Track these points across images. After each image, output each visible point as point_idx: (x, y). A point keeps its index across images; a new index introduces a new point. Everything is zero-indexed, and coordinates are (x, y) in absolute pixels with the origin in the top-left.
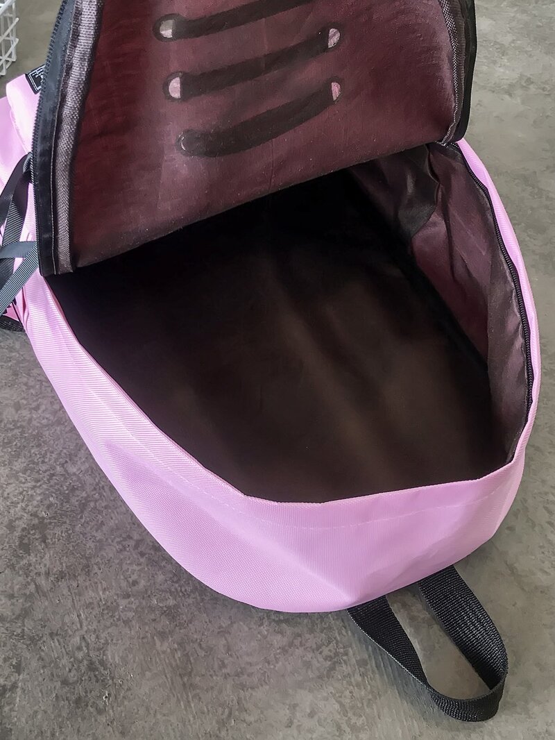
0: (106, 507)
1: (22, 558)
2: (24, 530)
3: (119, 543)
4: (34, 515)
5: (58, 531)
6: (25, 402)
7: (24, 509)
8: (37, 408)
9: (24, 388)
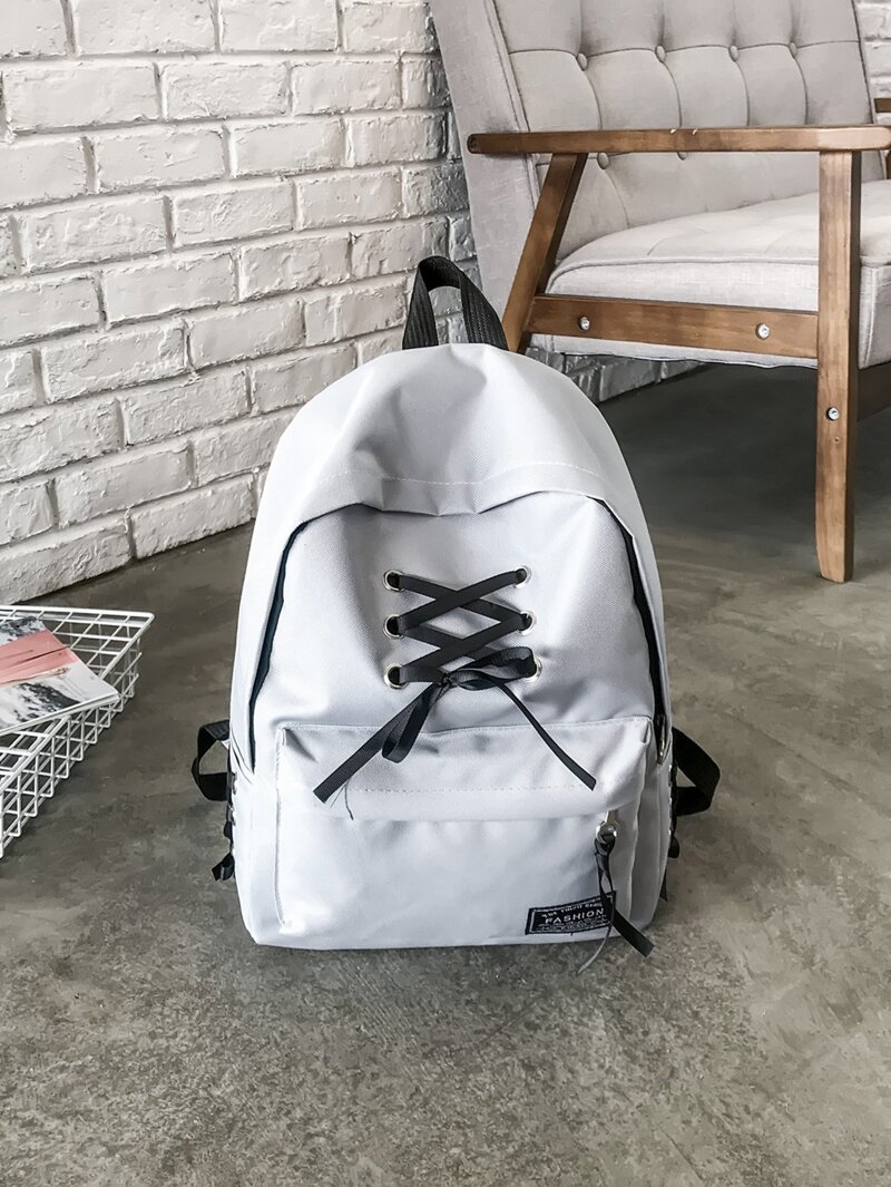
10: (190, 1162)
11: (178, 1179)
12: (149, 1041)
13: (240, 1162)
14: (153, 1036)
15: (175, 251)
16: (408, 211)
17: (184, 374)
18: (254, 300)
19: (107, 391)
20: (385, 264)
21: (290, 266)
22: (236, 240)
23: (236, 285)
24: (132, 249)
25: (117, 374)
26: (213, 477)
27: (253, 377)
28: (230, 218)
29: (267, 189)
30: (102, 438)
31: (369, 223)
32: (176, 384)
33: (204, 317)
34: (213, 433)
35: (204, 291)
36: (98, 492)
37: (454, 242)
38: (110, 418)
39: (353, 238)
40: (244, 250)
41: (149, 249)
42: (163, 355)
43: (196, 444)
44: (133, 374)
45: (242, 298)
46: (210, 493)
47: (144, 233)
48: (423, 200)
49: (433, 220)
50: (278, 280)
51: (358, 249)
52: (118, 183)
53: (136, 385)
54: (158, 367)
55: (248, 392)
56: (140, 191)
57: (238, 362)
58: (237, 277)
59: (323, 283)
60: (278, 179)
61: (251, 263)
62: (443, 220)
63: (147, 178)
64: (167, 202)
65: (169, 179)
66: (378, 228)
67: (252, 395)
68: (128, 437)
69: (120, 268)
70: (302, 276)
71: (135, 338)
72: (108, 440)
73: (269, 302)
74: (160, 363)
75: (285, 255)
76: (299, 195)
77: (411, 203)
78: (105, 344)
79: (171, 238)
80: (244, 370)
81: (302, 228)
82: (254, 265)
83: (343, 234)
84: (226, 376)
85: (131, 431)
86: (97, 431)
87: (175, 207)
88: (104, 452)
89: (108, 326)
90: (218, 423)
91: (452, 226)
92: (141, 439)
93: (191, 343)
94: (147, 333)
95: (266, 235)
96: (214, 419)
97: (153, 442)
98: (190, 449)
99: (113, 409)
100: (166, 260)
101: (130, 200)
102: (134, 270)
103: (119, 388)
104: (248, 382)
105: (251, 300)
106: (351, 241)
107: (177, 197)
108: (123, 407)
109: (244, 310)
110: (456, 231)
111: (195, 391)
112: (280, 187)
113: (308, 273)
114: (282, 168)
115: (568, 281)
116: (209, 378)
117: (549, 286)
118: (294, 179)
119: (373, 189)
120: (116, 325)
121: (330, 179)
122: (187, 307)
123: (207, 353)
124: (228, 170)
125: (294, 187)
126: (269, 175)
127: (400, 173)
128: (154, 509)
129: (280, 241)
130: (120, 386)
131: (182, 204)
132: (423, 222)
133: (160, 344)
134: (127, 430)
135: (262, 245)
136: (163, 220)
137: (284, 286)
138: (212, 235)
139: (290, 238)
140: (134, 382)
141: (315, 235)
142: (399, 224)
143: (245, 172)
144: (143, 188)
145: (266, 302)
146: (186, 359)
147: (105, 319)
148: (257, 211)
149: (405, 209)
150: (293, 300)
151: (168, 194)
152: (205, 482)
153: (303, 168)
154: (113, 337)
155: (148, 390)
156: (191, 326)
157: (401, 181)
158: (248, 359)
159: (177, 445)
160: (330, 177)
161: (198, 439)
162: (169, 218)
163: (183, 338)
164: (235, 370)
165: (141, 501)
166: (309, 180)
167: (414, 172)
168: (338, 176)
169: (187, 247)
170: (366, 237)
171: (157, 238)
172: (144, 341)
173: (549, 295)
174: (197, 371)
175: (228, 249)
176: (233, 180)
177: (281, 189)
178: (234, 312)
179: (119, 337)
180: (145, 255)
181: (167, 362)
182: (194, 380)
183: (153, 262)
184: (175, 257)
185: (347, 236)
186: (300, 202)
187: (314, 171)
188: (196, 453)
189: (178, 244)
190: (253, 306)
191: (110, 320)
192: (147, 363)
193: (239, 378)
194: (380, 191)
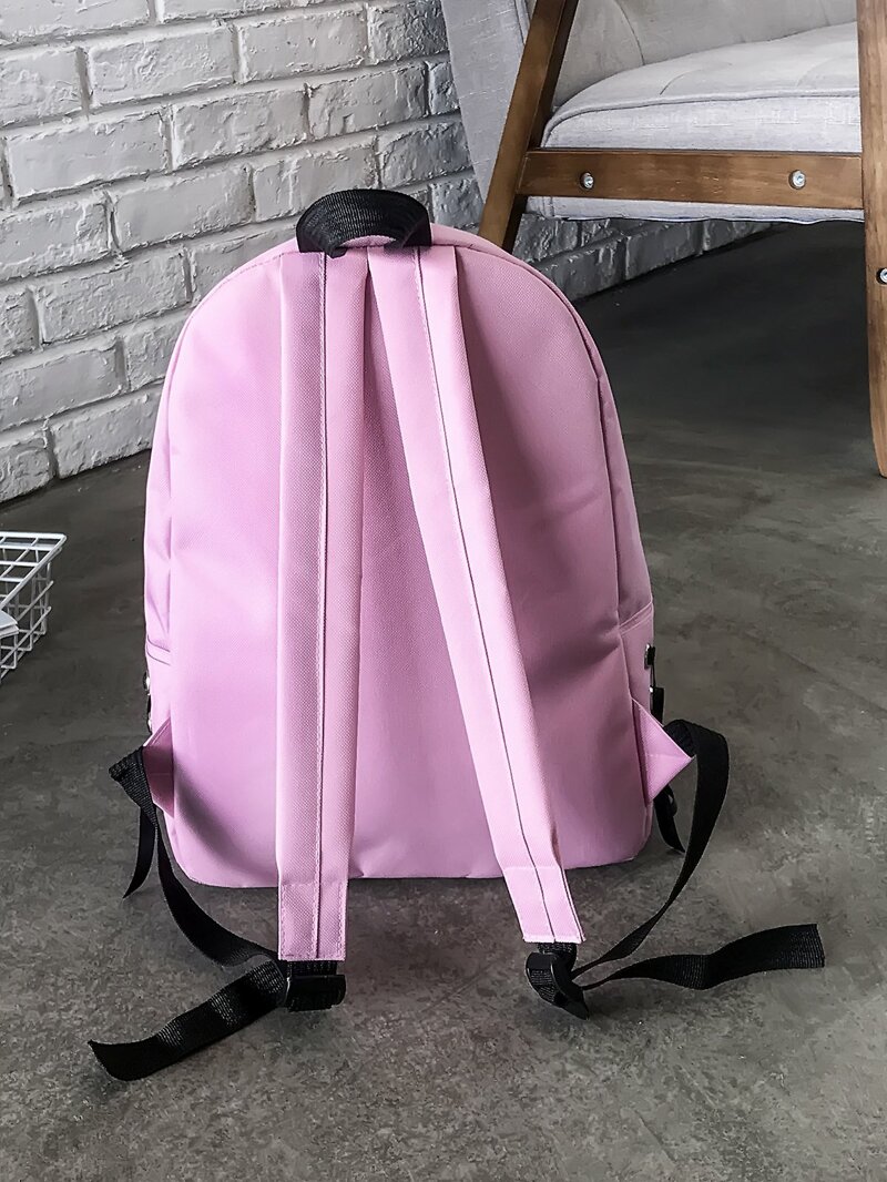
0: (153, 1107)
1: (49, 1165)
2: (49, 1136)
3: (168, 1142)
4: (65, 1119)
5: (93, 1134)
6: (53, 1004)
7: (50, 1115)
8: (68, 1009)
9: (51, 989)
10: (76, 1146)
11: (61, 1164)
12: (38, 1015)
13: (134, 1145)
14: (43, 1009)
15: (93, 112)
16: (376, 56)
17: (109, 258)
18: (189, 169)
19: (15, 280)
20: (351, 121)
21: (234, 128)
22: (165, 97)
23: (168, 151)
24: (40, 111)
25: (27, 260)
26: (148, 379)
27: (192, 259)
28: (157, 71)
29: (202, 35)
30: (12, 335)
31: (329, 71)
32: (99, 270)
33: (131, 190)
34: (147, 327)
35: (131, 157)
36: (10, 399)
37: (435, 92)
38: (21, 312)
39: (310, 91)
40: (176, 108)
41: (60, 110)
42: (82, 235)
43: (126, 341)
44: (47, 258)
45: (175, 166)
46: (145, 398)
47: (54, 91)
48: (394, 42)
49: (408, 66)
50: (219, 143)
51: (316, 104)
52: (21, 33)
53: (51, 272)
54: (76, 250)
55: (188, 277)
56: (47, 42)
57: (173, 242)
58: (169, 139)
59: (274, 145)
60: (214, 23)
61: (185, 124)
62: (419, 65)
63: (55, 26)
64: (81, 53)
65: (83, 27)
66: (338, 78)
67: (192, 280)
68: (43, 333)
69: (26, 134)
70: (248, 137)
71: (47, 216)
72: (19, 338)
73: (209, 169)
74: (79, 245)
75: (226, 114)
76: (241, 42)
77: (379, 47)
78: (11, 224)
79: (87, 97)
80: (181, 251)
81: (246, 80)
82: (189, 126)
83: (297, 86)
84: (159, 259)
85: (47, 328)
86: (6, 326)
87: (91, 60)
88: (15, 352)
89: (15, 203)
90: (152, 316)
91: (432, 73)
92: (59, 336)
93: (116, 221)
94: (62, 210)
95: (201, 90)
96: (146, 310)
97: (74, 338)
98: (118, 347)
99: (24, 300)
100: (82, 123)
101: (37, 54)
102: (42, 136)
103: (31, 275)
104: (187, 264)
105: (186, 168)
106: (307, 94)
107: (93, 48)
108: (37, 298)
109: (179, 180)
110: (437, 78)
111: (123, 278)
112: (216, 33)
113: (255, 134)
114: (218, 10)
115: (569, 130)
116: (138, 263)
117: (545, 138)
118: (235, 23)
119: (332, 32)
120: (24, 202)
121: (279, 21)
122: (109, 178)
123: (135, 231)
124: (154, 14)
125: (234, 32)
126: (203, 19)
127: (365, 10)
128: (78, 419)
129: (220, 96)
130: (32, 274)
131: (99, 56)
132: (395, 69)
133: (78, 224)
134: (42, 325)
135: (198, 102)
136: (77, 75)
137: (227, 150)
138: (137, 92)
139: (233, 93)
140: (49, 269)
141: (263, 88)
142: (366, 72)
143: (174, 15)
144: (52, 39)
145: (206, 170)
146: (110, 239)
147: (12, 195)
148: (191, 61)
149: (372, 54)
150: (239, 166)
151: (82, 45)
152: (138, 386)
153: (245, 9)
154: (21, 216)
155: (66, 278)
156: (115, 201)
157: (366, 20)
158: (186, 238)
159: (102, 343)
160: (279, 17)
161: (128, 334)
162: (84, 73)
163: (105, 216)
164: (172, 252)
165: (62, 409)
166: (253, 23)
167: (381, 10)
168: (290, 16)
169: (105, 108)
170: (324, 88)
171: (71, 97)
172: (59, 219)
173: (545, 149)
174: (124, 254)
175: (157, 108)
176: (160, 26)
177: (219, 34)
178: (167, 183)
179: (29, 215)
180: (57, 118)
181: (88, 244)
182: (121, 264)
183: (66, 127)
184: (93, 119)
185: (302, 88)
186: (242, 50)
187: (259, 13)
188: (126, 352)
189: (95, 104)
190: (190, 175)
191: (17, 196)
192: (63, 246)
193: (176, 260)
194: (340, 34)
